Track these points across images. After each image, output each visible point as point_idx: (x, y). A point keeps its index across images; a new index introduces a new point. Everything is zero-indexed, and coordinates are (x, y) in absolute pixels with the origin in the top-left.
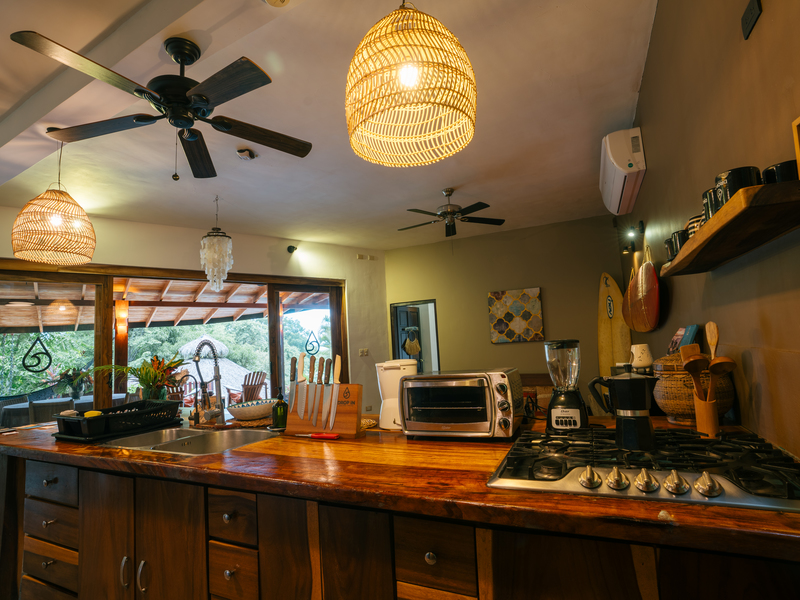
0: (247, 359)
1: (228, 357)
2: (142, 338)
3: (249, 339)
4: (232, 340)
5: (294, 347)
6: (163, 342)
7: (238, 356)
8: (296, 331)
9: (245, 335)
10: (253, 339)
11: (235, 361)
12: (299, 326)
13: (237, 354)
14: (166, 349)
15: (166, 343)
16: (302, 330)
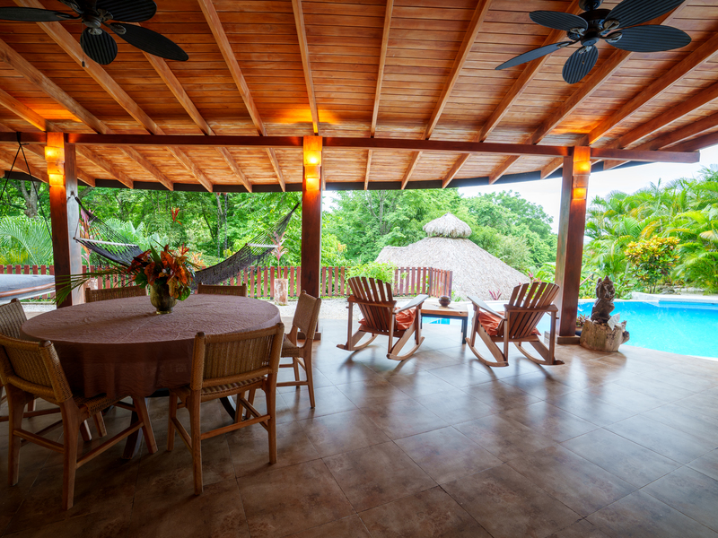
0: (489, 242)
1: (469, 238)
2: (394, 214)
3: (490, 222)
4: (475, 221)
5: (535, 233)
6: (411, 218)
7: (480, 238)
8: (538, 217)
9: (487, 218)
10: (494, 222)
11: (477, 242)
12: (541, 211)
13: (480, 235)
14: (413, 225)
15: (414, 220)
16: (544, 216)
